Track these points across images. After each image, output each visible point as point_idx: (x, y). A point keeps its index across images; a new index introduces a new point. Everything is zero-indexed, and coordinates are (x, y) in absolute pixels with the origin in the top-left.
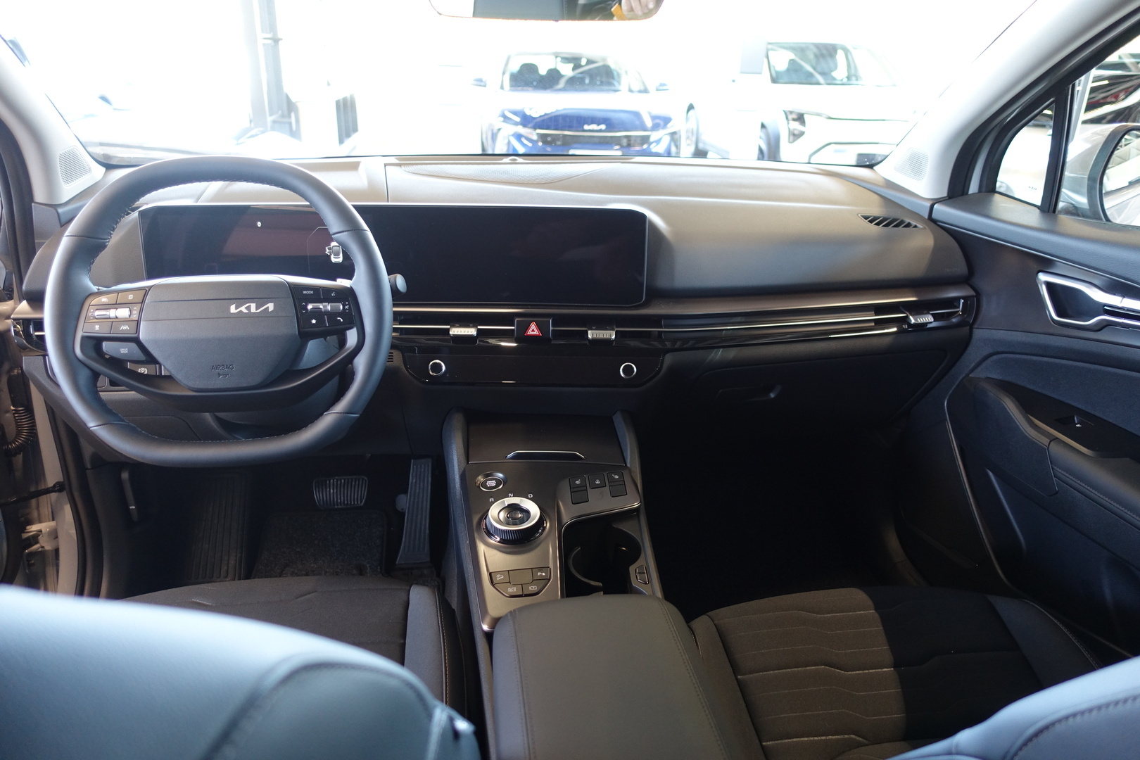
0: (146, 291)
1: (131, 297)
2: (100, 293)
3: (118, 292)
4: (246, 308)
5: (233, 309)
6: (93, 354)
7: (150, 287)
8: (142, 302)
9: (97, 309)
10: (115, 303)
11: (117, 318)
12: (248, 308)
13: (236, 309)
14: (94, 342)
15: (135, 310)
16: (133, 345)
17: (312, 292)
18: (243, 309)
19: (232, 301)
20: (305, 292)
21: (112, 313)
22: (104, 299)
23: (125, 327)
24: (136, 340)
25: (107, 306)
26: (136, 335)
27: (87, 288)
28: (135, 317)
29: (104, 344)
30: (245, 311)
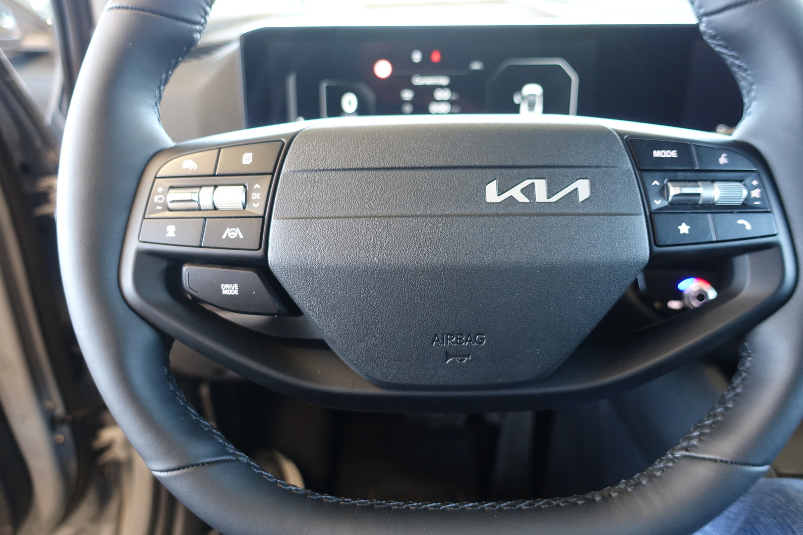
0: (283, 147)
1: (247, 158)
2: (178, 151)
3: (219, 147)
4: (523, 191)
5: (492, 193)
6: (163, 296)
7: (292, 138)
8: (275, 173)
9: (171, 187)
10: (211, 172)
11: (215, 209)
12: (529, 191)
13: (500, 193)
14: (163, 265)
15: (257, 191)
16: (250, 276)
17: (673, 154)
18: (516, 193)
19: (489, 172)
20: (657, 154)
21: (206, 197)
22: (188, 164)
23: (233, 233)
24: (260, 266)
25: (196, 181)
26: (260, 253)
27: (151, 139)
28: (257, 207)
29: (186, 269)
30: (522, 199)
